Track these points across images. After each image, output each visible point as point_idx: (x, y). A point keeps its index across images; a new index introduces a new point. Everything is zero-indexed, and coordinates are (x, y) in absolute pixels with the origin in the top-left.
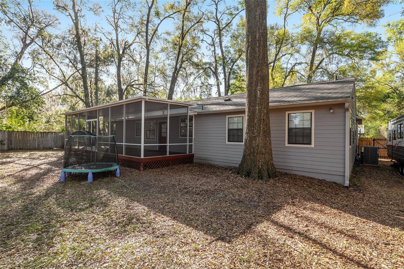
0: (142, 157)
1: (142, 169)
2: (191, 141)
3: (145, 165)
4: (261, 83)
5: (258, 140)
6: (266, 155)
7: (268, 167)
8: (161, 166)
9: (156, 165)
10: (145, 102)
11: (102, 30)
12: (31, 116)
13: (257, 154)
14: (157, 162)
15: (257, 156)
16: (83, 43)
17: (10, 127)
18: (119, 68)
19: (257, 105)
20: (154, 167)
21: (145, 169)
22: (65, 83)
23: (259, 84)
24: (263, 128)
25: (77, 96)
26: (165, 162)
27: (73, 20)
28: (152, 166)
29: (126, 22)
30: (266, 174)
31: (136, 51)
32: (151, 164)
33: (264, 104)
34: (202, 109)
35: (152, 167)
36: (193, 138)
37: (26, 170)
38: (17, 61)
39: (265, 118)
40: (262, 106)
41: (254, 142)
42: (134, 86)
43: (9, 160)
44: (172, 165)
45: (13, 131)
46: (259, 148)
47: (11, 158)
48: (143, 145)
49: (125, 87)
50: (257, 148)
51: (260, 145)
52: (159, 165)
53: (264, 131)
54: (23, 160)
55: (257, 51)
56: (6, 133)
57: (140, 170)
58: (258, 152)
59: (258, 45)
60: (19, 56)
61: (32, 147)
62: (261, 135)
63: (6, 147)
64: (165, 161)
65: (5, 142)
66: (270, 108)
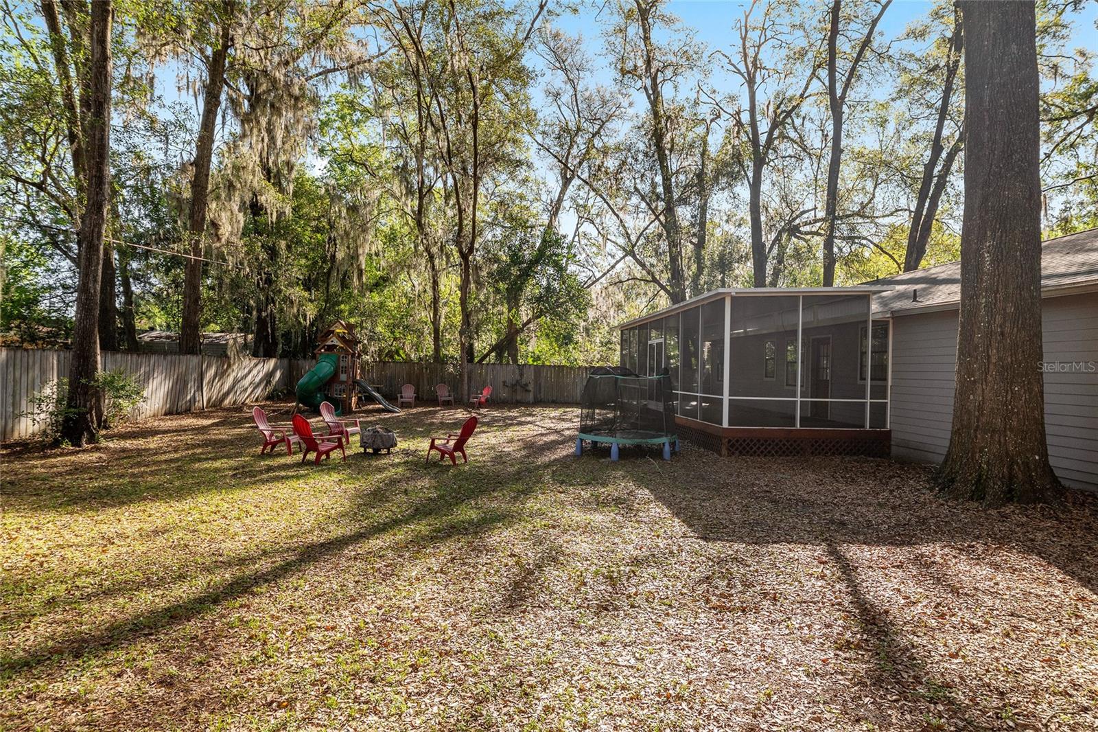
0: (725, 424)
1: (724, 451)
2: (879, 392)
3: (733, 446)
4: (994, 232)
5: (979, 391)
6: (1006, 436)
7: (1011, 469)
8: (776, 452)
9: (762, 448)
10: (733, 299)
11: (712, 96)
12: (569, 333)
13: (975, 431)
14: (766, 441)
15: (976, 437)
16: (669, 146)
17: (538, 358)
18: (755, 188)
19: (981, 294)
20: (755, 452)
21: (731, 454)
22: (629, 252)
23: (989, 233)
24: (1000, 359)
25: (655, 280)
26: (788, 445)
27: (649, 97)
28: (751, 448)
29: (784, 45)
30: (994, 487)
31: (812, 120)
32: (748, 445)
33: (1006, 287)
34: (915, 300)
35: (751, 452)
36: (890, 383)
37: (542, 435)
38: (551, 221)
39: (1007, 330)
40: (995, 297)
41: (972, 397)
42: (801, 229)
43: (529, 419)
44: (812, 453)
45: (543, 365)
46: (982, 414)
47: (533, 416)
48: (726, 397)
49: (773, 236)
50: (977, 413)
51: (988, 406)
52: (769, 448)
53: (1003, 367)
54: (547, 421)
55: (986, 140)
56: (532, 368)
57: (720, 455)
58: (978, 426)
59: (988, 123)
60: (555, 209)
61: (570, 400)
62: (990, 378)
63: (531, 397)
64: (788, 441)
65: (531, 387)
66: (1043, 295)
